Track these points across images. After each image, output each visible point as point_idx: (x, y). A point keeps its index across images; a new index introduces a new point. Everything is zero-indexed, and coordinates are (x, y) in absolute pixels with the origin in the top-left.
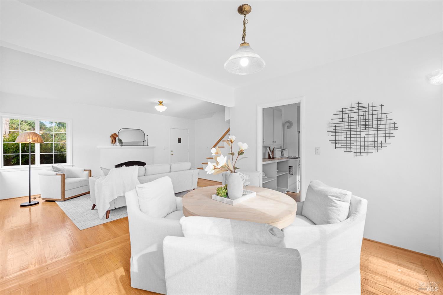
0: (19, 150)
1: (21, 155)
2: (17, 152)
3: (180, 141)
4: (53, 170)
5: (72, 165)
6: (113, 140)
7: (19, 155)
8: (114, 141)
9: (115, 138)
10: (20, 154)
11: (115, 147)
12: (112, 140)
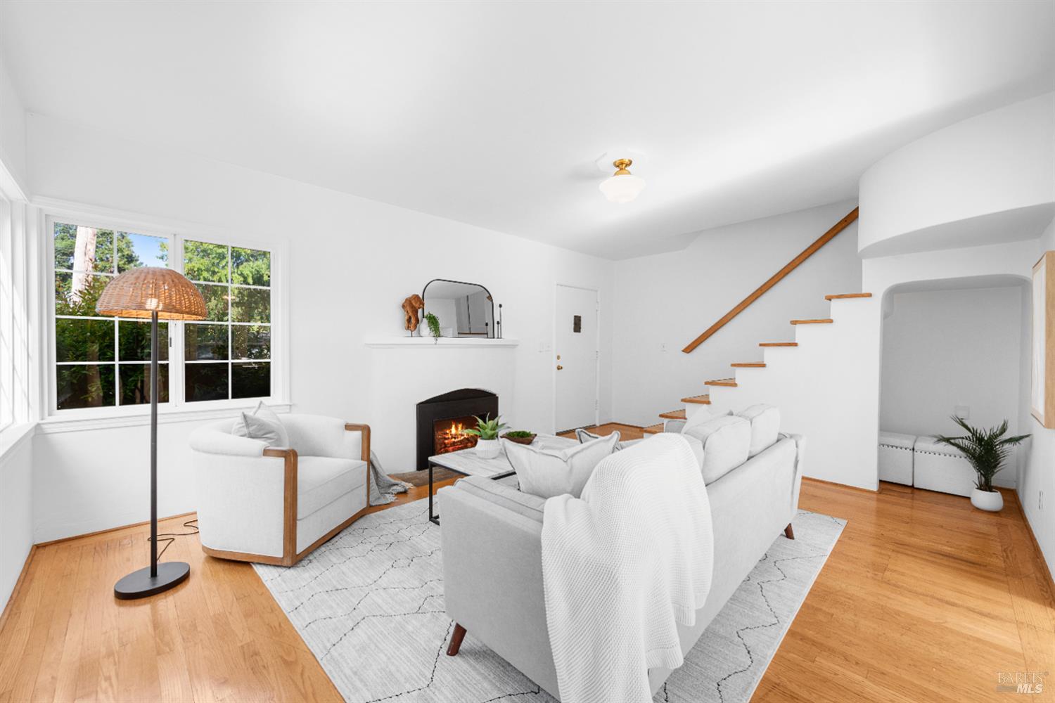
0: (114, 350)
1: (120, 365)
2: (105, 354)
3: (577, 326)
4: (245, 430)
5: (288, 402)
6: (410, 318)
7: (114, 365)
8: (413, 320)
9: (416, 312)
10: (117, 363)
11: (416, 340)
12: (407, 317)
